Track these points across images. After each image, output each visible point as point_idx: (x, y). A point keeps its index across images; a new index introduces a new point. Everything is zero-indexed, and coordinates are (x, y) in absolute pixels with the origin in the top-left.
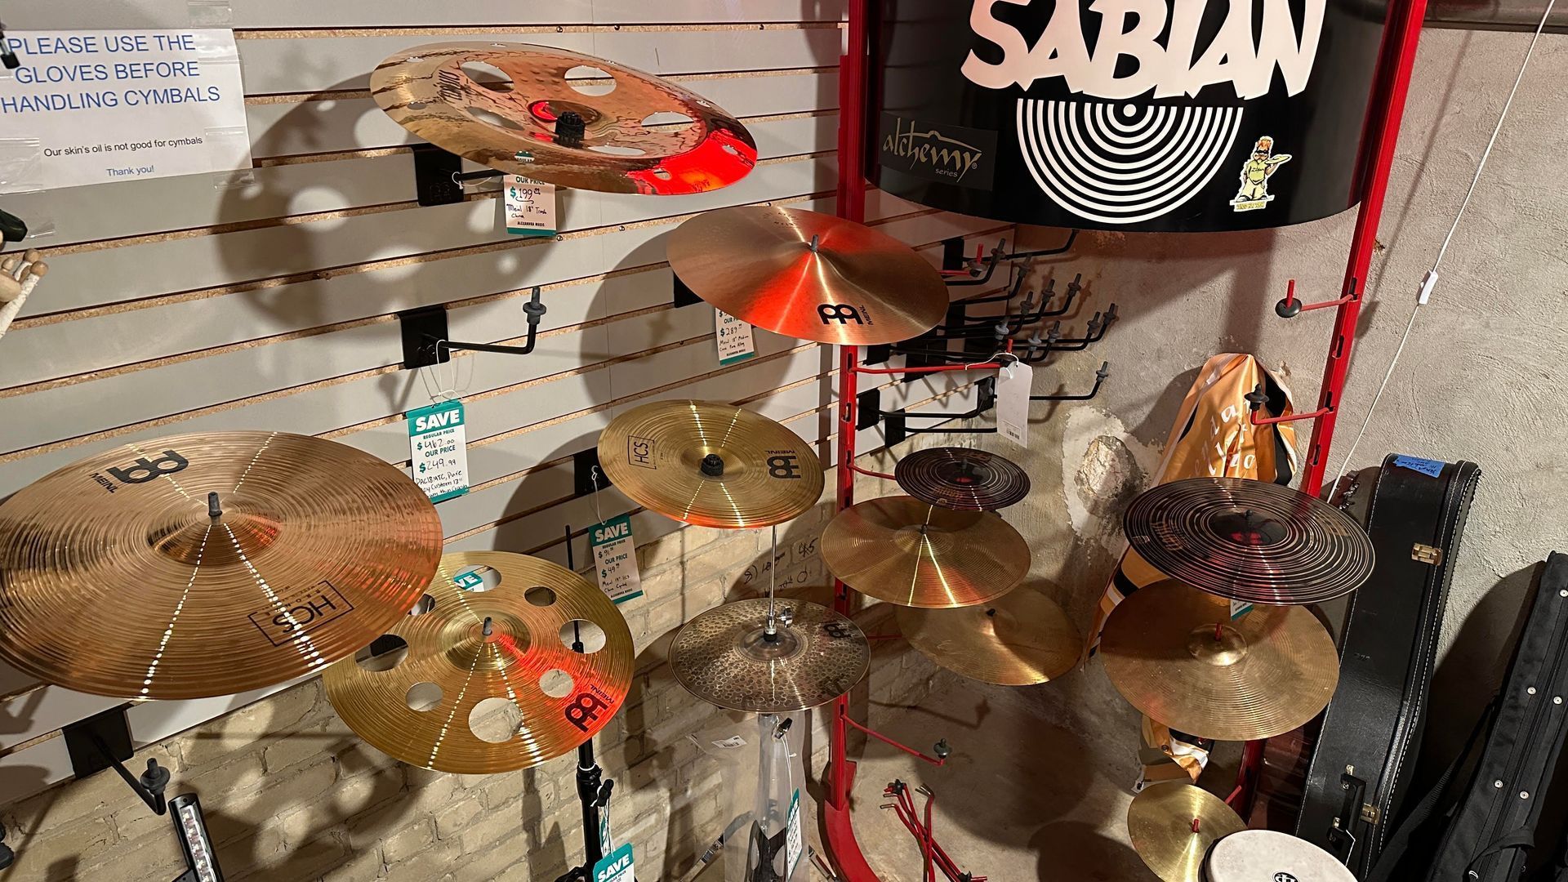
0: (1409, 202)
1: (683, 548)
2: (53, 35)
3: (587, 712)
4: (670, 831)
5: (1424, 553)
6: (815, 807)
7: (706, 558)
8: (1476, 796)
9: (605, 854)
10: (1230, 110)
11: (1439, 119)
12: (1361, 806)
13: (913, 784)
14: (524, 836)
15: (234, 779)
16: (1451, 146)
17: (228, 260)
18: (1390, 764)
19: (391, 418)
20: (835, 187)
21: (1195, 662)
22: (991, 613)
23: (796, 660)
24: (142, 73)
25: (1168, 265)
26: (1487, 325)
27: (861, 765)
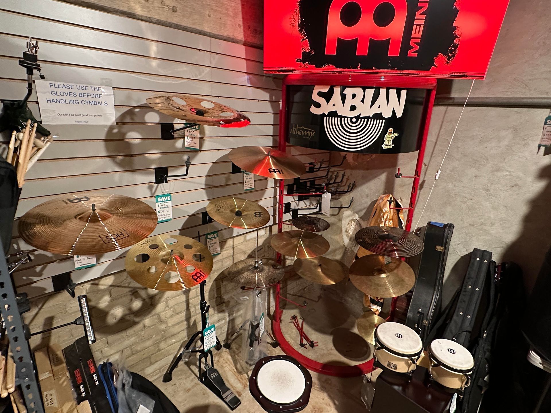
0: (432, 153)
1: (233, 244)
2: (62, 84)
3: (198, 277)
4: (228, 326)
5: (439, 248)
6: (270, 321)
7: (240, 247)
8: (455, 317)
9: (207, 327)
10: (381, 121)
11: (440, 130)
12: (422, 321)
13: (299, 316)
14: (186, 323)
15: (101, 297)
16: (443, 138)
17: (107, 149)
18: (431, 309)
19: (151, 197)
20: (278, 145)
21: (374, 276)
22: (320, 265)
23: (263, 274)
24: (86, 96)
25: (369, 171)
26: (455, 186)
27: (284, 311)
